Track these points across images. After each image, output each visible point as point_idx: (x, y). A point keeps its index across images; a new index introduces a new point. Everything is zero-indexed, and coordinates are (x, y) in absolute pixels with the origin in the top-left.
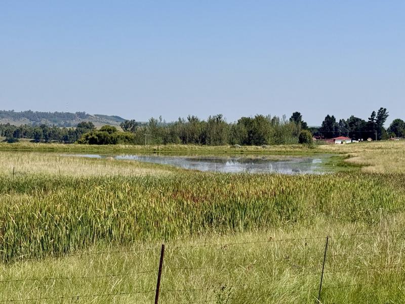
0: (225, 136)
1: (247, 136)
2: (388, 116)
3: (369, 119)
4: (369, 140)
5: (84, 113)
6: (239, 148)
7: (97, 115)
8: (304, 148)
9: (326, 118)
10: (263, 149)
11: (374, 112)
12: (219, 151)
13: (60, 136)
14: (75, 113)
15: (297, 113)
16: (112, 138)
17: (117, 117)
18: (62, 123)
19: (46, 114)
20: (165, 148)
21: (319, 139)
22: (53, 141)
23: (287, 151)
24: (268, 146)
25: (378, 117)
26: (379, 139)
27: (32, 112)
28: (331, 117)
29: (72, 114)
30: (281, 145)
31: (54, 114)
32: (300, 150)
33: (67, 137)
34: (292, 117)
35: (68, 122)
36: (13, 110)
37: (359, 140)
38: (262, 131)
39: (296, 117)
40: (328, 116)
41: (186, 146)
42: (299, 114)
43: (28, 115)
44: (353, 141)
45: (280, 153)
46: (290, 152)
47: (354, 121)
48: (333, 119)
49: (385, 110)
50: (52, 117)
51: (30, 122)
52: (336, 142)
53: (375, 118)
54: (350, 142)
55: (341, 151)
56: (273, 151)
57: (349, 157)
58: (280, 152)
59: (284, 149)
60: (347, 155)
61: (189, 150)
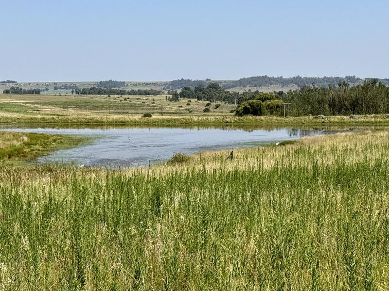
14: (344, 77)
27: (301, 77)
29: (341, 79)
31: (323, 79)
36: (282, 77)
43: (296, 80)
50: (321, 82)
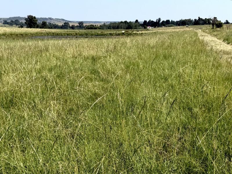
3: (156, 21)
5: (51, 18)
7: (56, 19)
28: (146, 21)
34: (136, 21)
37: (154, 27)
49: (160, 18)
54: (151, 28)
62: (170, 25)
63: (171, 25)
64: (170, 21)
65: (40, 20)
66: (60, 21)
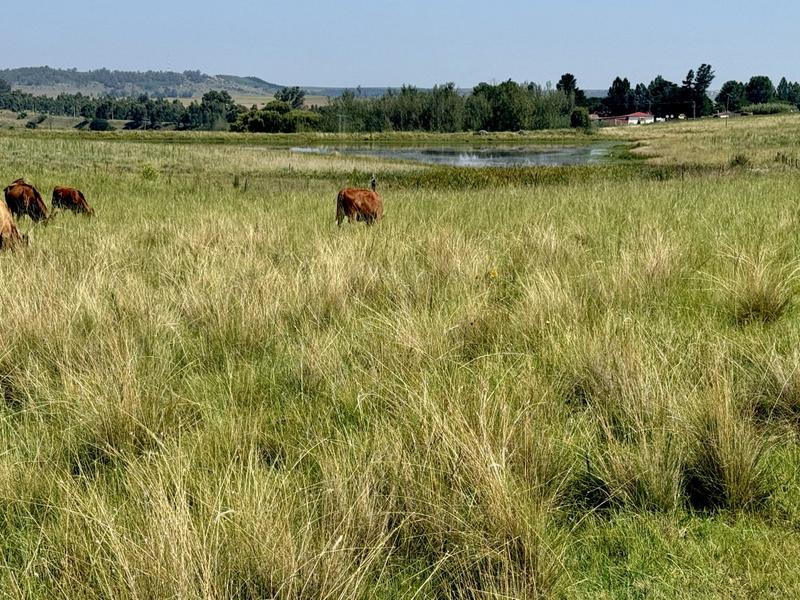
0: (459, 116)
1: (491, 115)
2: (713, 77)
3: (684, 82)
4: (681, 117)
5: (198, 72)
6: (486, 134)
7: (221, 76)
8: (579, 134)
9: (615, 83)
10: (519, 137)
11: (691, 71)
12: (458, 140)
13: (176, 114)
14: (181, 72)
15: (568, 75)
16: (285, 120)
17: (255, 79)
18: (162, 90)
19: (132, 75)
20: (381, 136)
21: (603, 116)
22: (164, 123)
23: (554, 139)
24: (527, 132)
25: (698, 80)
26: (699, 115)
27: (108, 71)
28: (623, 80)
29: (177, 75)
30: (546, 131)
31: (147, 75)
32: (573, 137)
33: (187, 116)
34: (560, 82)
35: (171, 88)
36: (75, 69)
37: (667, 116)
38: (515, 106)
39: (567, 81)
40: (618, 79)
41: (410, 133)
42: (572, 77)
43: (102, 76)
44: (658, 119)
45: (544, 141)
46: (559, 139)
47: (660, 85)
48: (626, 83)
49: (709, 67)
50: (143, 80)
51: (104, 90)
52: (630, 121)
53: (693, 81)
54: (652, 120)
55: (630, 137)
56: (533, 139)
57: (638, 145)
58: (545, 139)
59: (549, 136)
60: (637, 143)
61: (414, 138)
62: (767, 106)
63: (775, 105)
64: (776, 84)
65: (145, 84)
66: (239, 90)
